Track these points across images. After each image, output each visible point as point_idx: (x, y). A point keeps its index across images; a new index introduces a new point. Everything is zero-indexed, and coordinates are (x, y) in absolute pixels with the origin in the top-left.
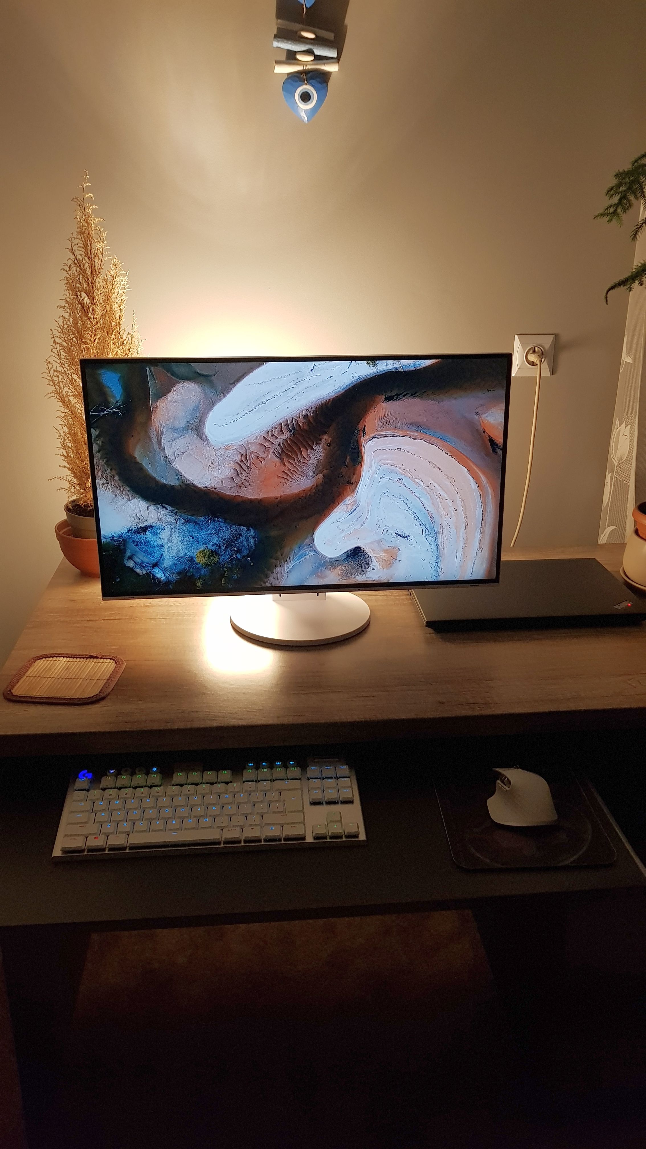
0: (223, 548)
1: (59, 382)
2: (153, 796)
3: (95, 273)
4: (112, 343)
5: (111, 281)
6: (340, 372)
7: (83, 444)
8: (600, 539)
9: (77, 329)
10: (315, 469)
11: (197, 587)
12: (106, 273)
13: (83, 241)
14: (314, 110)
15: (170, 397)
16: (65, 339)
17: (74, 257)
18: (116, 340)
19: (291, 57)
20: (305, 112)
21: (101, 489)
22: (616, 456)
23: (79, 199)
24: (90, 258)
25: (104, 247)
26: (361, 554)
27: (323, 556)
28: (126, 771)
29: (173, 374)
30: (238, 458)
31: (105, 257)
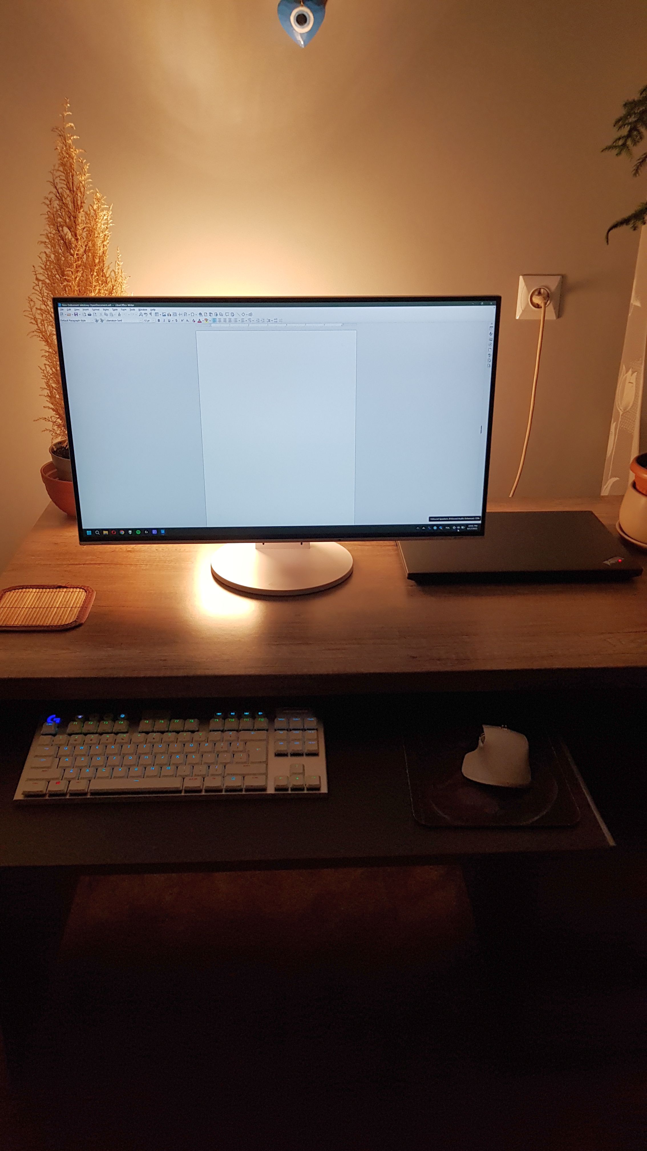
2: (118, 743)
3: (77, 207)
5: (94, 216)
8: (602, 491)
12: (89, 208)
13: (64, 173)
14: (312, 33)
16: (48, 276)
17: (56, 191)
18: (98, 277)
20: (301, 35)
22: (621, 404)
23: (59, 129)
24: (71, 191)
25: (87, 180)
28: (95, 716)
31: (87, 190)
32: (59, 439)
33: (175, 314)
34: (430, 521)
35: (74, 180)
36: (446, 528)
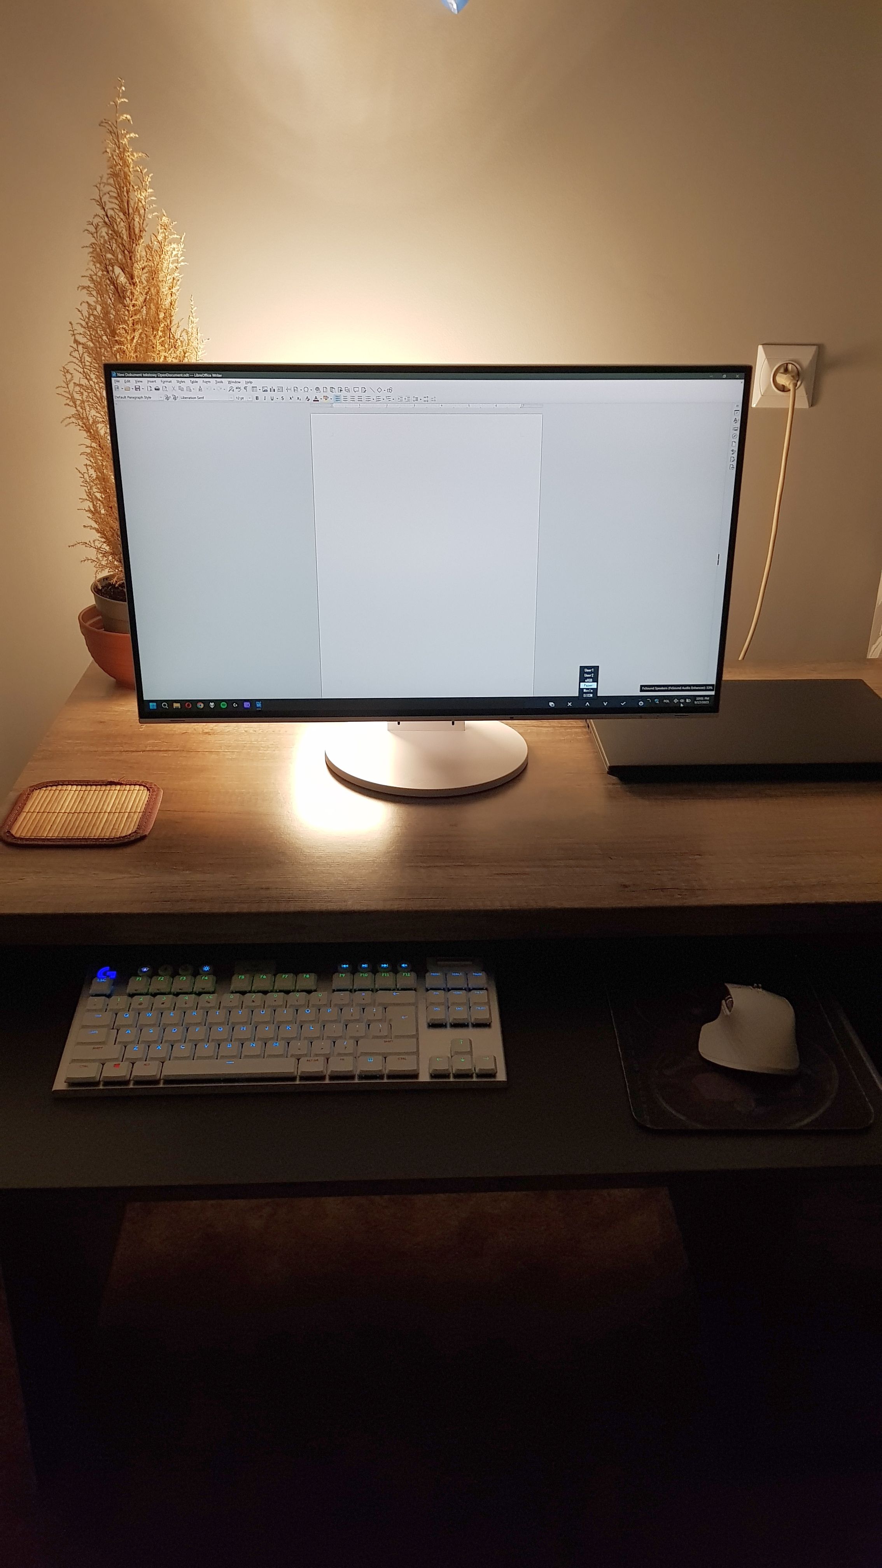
1: (83, 402)
2: (202, 1008)
3: (134, 237)
4: (158, 344)
5: (158, 250)
8: (870, 652)
9: (109, 323)
12: (151, 238)
13: (116, 188)
16: (91, 338)
17: (104, 213)
18: (164, 339)
23: (110, 123)
24: (126, 214)
25: (148, 198)
28: (166, 969)
31: (149, 212)
32: (106, 573)
33: (281, 389)
34: (641, 691)
35: (130, 196)
36: (665, 701)
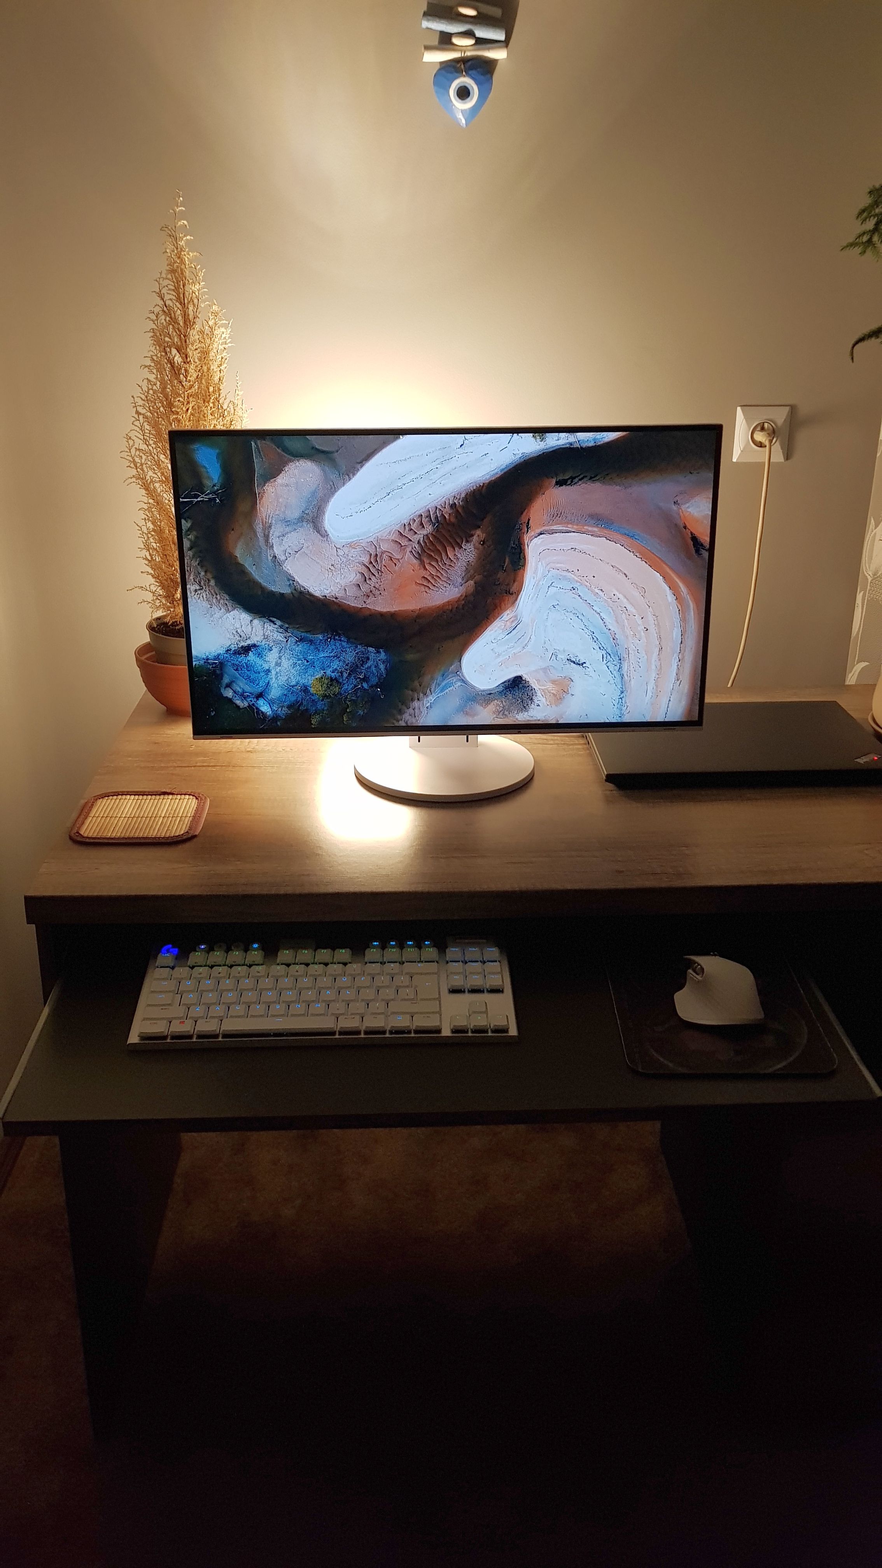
0: (345, 675)
1: (142, 465)
2: (253, 977)
3: (188, 323)
4: (209, 414)
5: (210, 334)
6: (498, 448)
7: (171, 543)
8: (848, 679)
9: (166, 396)
10: (464, 574)
11: (312, 724)
12: (203, 324)
13: (173, 282)
14: (475, 110)
15: (281, 479)
16: (150, 409)
17: (163, 303)
18: (213, 409)
19: (445, 40)
20: (462, 112)
21: (193, 598)
22: (869, 568)
23: (170, 228)
24: (183, 304)
25: (201, 290)
26: (523, 686)
27: (473, 687)
28: (220, 946)
29: (286, 450)
30: (365, 559)
31: (201, 302)
35: (185, 289)
